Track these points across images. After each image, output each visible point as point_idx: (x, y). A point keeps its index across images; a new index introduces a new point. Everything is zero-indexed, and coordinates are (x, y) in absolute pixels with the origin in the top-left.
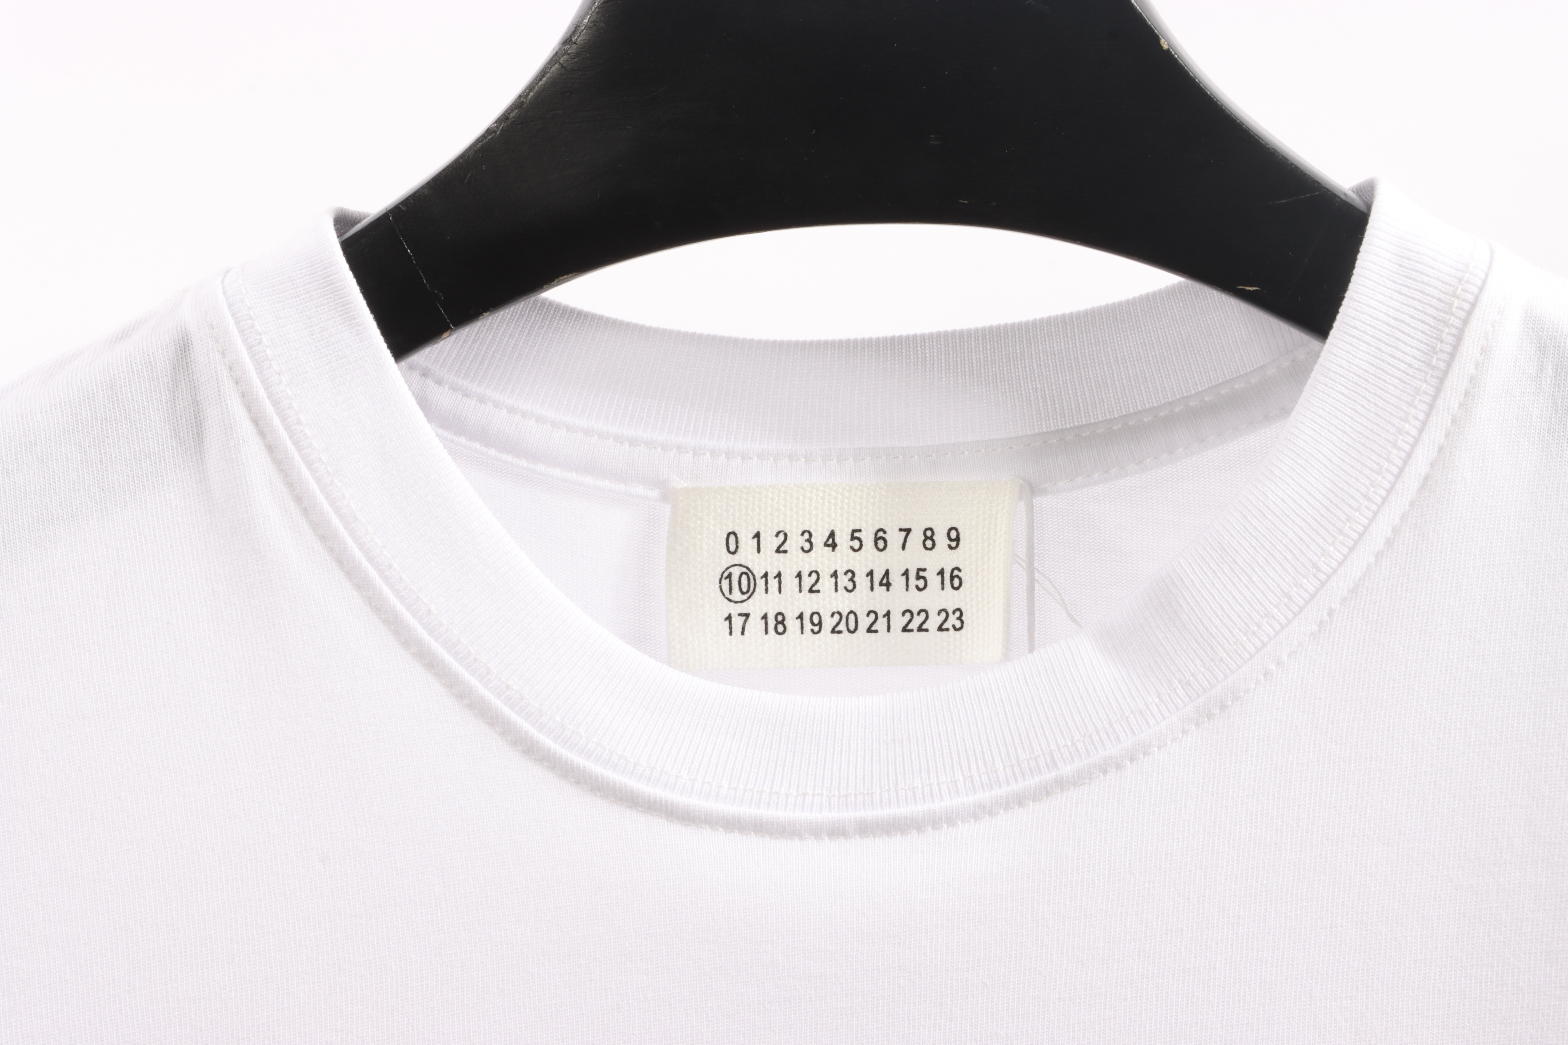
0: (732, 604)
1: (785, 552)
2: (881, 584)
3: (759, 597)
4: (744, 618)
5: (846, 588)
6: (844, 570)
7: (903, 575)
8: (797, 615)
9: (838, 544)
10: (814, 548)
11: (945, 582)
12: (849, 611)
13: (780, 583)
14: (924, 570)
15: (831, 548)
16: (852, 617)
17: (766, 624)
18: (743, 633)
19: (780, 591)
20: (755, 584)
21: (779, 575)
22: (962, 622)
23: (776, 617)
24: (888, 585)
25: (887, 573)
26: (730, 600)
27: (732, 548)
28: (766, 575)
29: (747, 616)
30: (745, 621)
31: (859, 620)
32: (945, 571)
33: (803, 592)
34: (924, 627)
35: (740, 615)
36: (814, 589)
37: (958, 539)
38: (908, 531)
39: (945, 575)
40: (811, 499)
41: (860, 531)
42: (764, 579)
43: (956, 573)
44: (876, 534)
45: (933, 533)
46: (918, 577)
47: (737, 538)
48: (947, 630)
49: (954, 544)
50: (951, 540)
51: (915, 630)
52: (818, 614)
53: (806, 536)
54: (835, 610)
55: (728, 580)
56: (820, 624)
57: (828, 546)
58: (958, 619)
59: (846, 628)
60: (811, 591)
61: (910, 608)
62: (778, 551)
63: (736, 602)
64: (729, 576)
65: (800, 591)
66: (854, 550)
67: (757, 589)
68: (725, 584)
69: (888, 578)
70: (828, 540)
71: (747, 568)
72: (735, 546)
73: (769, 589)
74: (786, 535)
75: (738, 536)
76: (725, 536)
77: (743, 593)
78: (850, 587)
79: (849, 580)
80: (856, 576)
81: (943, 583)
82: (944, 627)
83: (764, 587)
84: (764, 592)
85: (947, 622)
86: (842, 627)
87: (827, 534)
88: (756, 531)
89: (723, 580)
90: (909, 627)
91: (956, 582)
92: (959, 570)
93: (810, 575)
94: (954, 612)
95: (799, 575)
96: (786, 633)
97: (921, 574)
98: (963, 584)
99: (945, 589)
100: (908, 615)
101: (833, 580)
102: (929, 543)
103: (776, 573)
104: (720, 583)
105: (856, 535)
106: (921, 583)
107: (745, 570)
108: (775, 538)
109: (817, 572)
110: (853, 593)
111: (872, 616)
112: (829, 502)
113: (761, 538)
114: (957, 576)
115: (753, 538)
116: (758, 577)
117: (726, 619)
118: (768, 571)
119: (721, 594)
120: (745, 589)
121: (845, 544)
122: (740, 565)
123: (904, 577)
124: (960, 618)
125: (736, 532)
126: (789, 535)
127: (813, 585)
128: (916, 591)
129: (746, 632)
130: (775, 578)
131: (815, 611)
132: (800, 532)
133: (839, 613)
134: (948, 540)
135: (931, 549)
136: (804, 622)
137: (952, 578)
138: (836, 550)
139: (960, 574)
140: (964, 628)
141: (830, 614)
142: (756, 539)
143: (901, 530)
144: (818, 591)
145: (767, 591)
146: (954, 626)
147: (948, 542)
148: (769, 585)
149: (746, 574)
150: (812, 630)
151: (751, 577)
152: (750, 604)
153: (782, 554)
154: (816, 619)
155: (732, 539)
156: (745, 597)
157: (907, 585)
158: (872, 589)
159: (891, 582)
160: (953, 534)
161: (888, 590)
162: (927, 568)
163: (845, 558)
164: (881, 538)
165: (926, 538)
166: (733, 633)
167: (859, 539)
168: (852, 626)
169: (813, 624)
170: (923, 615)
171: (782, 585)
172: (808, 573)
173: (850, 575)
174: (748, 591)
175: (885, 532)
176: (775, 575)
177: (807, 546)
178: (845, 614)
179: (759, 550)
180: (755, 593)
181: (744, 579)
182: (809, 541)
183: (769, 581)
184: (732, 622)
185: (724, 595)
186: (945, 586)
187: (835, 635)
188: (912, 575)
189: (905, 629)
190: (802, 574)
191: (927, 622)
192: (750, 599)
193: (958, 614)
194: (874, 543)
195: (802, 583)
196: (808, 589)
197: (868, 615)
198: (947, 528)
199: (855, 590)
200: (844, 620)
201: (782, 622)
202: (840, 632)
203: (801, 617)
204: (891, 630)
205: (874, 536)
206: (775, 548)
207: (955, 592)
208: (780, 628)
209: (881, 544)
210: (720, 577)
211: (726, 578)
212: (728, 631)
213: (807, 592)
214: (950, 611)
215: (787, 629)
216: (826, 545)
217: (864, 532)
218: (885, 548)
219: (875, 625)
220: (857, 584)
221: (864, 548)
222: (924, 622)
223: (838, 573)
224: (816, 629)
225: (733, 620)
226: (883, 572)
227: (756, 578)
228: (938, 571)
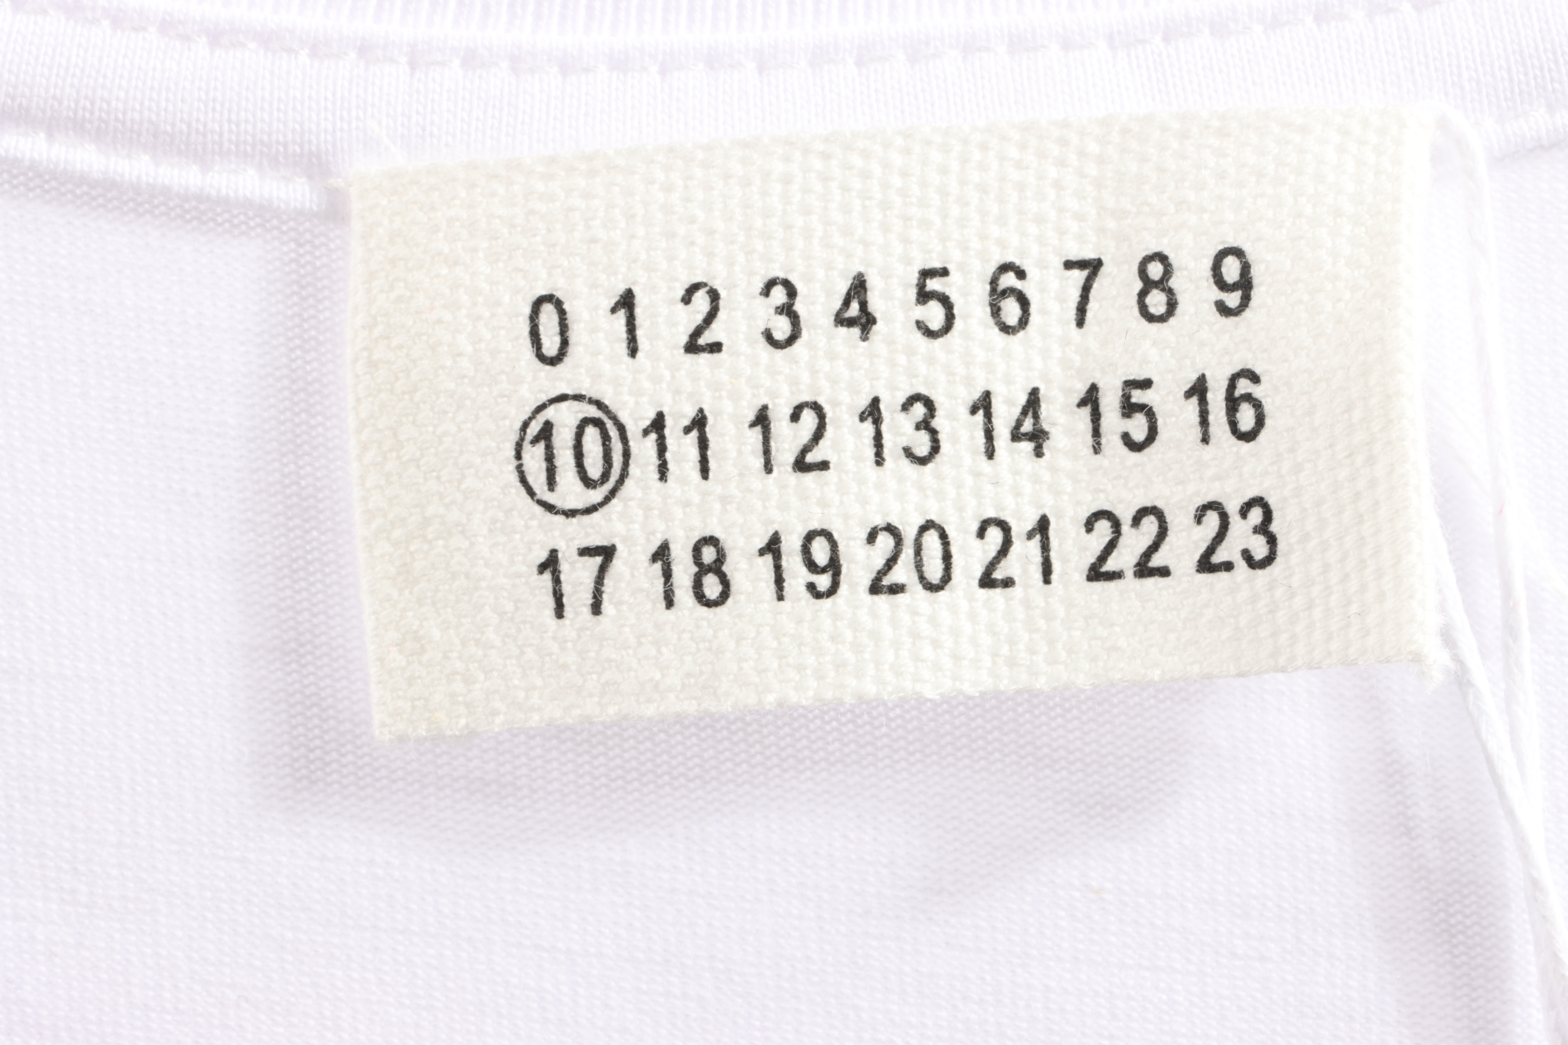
0: (560, 519)
1: (715, 348)
2: (1016, 436)
3: (639, 494)
4: (599, 560)
5: (908, 452)
6: (902, 398)
7: (1082, 403)
8: (761, 541)
9: (877, 315)
10: (805, 333)
11: (1211, 418)
12: (921, 522)
13: (703, 444)
14: (1146, 384)
15: (856, 331)
16: (931, 540)
17: (667, 574)
18: (596, 608)
19: (705, 471)
20: (626, 454)
21: (699, 423)
22: (1272, 540)
23: (697, 550)
24: (1038, 437)
25: (1033, 402)
26: (550, 508)
27: (551, 346)
28: (658, 424)
29: (607, 553)
30: (603, 569)
31: (954, 549)
32: (1210, 383)
33: (775, 469)
34: (1156, 561)
35: (585, 552)
36: (810, 458)
37: (1245, 285)
38: (1093, 267)
39: (1210, 396)
40: (787, 180)
41: (944, 272)
42: (653, 436)
43: (1244, 386)
44: (994, 282)
45: (1168, 271)
46: (1129, 408)
47: (562, 313)
48: (1228, 566)
49: (1233, 300)
50: (1222, 284)
51: (1129, 573)
52: (827, 535)
53: (779, 295)
54: (880, 522)
55: (541, 445)
56: (834, 566)
57: (850, 323)
58: (1256, 530)
59: (915, 577)
60: (801, 465)
61: (1107, 507)
62: (692, 347)
63: (571, 513)
64: (546, 433)
65: (768, 468)
66: (930, 334)
67: (633, 469)
68: (534, 457)
69: (1036, 417)
70: (847, 303)
71: (599, 404)
72: (557, 340)
73: (671, 466)
74: (714, 296)
75: (566, 306)
76: (527, 310)
77: (588, 482)
78: (922, 447)
79: (918, 427)
80: (940, 413)
81: (1204, 421)
82: (1218, 557)
83: (655, 461)
84: (657, 476)
85: (1224, 544)
86: (902, 573)
87: (843, 287)
88: (621, 289)
89: (526, 445)
90: (1110, 565)
91: (1246, 418)
92: (1255, 378)
93: (795, 417)
94: (1244, 512)
95: (762, 420)
96: (730, 601)
97: (1138, 396)
98: (1268, 422)
99: (1212, 441)
100: (1103, 527)
101: (868, 428)
102: (1157, 302)
103: (690, 413)
104: (518, 456)
105: (933, 284)
106: (1138, 427)
107: (593, 412)
108: (681, 306)
109: (817, 408)
110: (930, 466)
111: (995, 535)
112: (845, 189)
113: (638, 311)
114: (1248, 397)
115: (614, 310)
116: (634, 430)
117: (542, 568)
118: (666, 411)
119: (523, 491)
120: (594, 471)
121: (900, 316)
122: (578, 398)
123: (1086, 411)
124: (1264, 529)
125: (559, 294)
126: (723, 294)
127: (805, 450)
128: (1125, 450)
129: (606, 606)
130: (687, 430)
131: (815, 525)
132: (760, 285)
133: (890, 529)
134: (1215, 288)
135: (1162, 319)
136: (784, 563)
137: (1232, 404)
138: (872, 335)
139: (1257, 391)
140: (1279, 560)
141: (864, 535)
142: (622, 314)
143: (1069, 265)
144: (824, 466)
145: (663, 471)
146: (1247, 556)
147: (1216, 294)
148: (668, 455)
149: (597, 423)
150: (811, 587)
151: (613, 433)
152: (614, 517)
153: (704, 357)
154: (820, 552)
155: (548, 317)
156: (596, 495)
157: (1096, 433)
158: (990, 453)
159: (1046, 426)
160: (1231, 269)
161: (1039, 453)
162: (1155, 379)
163: (902, 359)
164: (1010, 291)
165: (1148, 285)
166: (568, 611)
167: (945, 301)
168: (934, 570)
169: (812, 566)
170: (1150, 525)
171: (709, 453)
172: (789, 411)
173: (919, 410)
174: (605, 476)
175: (1021, 274)
176: (687, 422)
177: (782, 328)
178: (909, 534)
179: (633, 351)
180: (629, 483)
181: (592, 437)
182: (788, 310)
183: (670, 442)
184: (563, 577)
185: (531, 492)
186: (1212, 429)
187: (883, 600)
188: (1110, 402)
189: (1096, 574)
190: (771, 414)
191: (1164, 548)
192: (614, 501)
193: (1256, 515)
194: (988, 310)
195: (773, 444)
196: (791, 459)
197: (981, 533)
198: (1213, 252)
199: (938, 458)
200: (908, 553)
201: (717, 568)
202: (896, 589)
203: (773, 547)
204: (1054, 577)
205: (988, 287)
206: (684, 339)
207: (1245, 447)
208: (712, 587)
209: (1011, 310)
210: (515, 437)
211: (535, 441)
212: (551, 603)
213: (790, 469)
214: (1233, 508)
215: (733, 588)
216: (841, 320)
217: (955, 276)
218: (1024, 322)
219: (1003, 563)
220: (941, 437)
221: (958, 324)
222: (1155, 547)
223: (882, 406)
224: (823, 582)
225: (564, 567)
226: (1023, 399)
227: (629, 435)
228: (1188, 387)
